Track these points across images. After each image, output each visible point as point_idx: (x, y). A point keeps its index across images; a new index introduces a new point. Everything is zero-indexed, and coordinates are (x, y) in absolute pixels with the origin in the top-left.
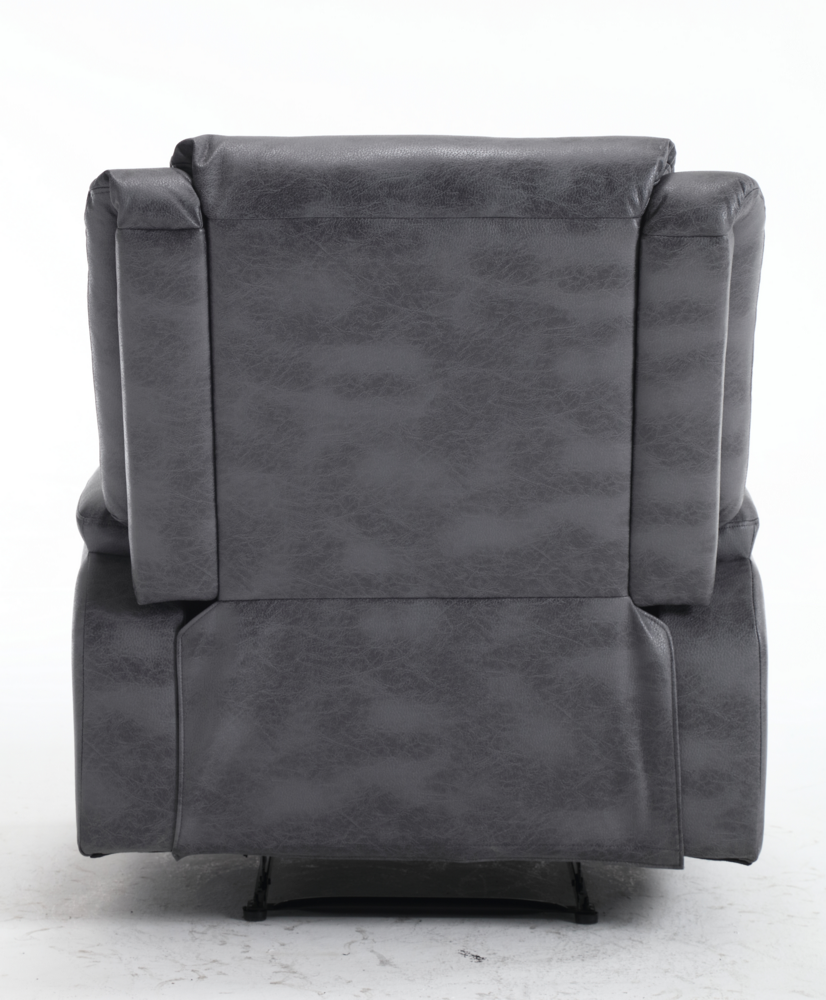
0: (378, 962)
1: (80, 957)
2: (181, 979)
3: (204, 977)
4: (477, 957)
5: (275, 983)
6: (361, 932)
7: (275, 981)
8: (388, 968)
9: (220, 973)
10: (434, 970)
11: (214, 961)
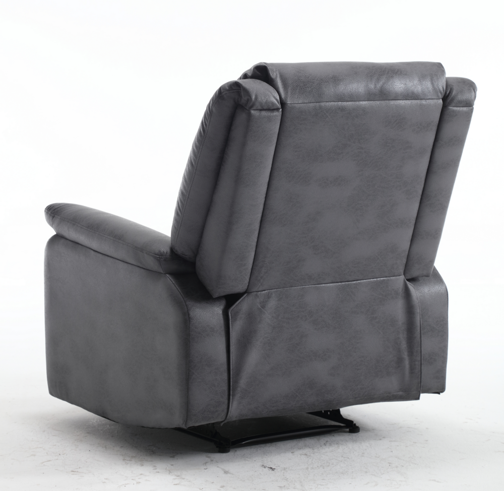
0: (223, 473)
1: (73, 474)
2: (128, 484)
3: (139, 483)
4: (271, 468)
5: (176, 484)
6: (209, 457)
7: (176, 483)
8: (229, 475)
9: (147, 480)
10: (252, 475)
11: (141, 474)
